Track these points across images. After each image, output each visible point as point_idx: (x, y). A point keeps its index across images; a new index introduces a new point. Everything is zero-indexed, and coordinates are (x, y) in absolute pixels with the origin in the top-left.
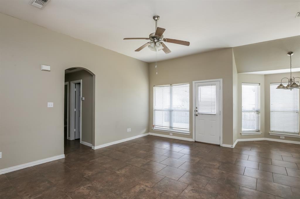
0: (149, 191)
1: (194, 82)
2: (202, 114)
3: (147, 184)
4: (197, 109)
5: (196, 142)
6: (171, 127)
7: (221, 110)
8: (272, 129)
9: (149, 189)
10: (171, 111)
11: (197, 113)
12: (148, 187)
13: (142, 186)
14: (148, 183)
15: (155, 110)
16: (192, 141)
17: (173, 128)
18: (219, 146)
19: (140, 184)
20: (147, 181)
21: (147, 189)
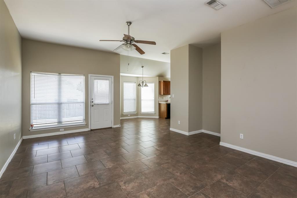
1: (89, 75)
2: (98, 104)
4: (93, 100)
5: (91, 130)
6: (60, 122)
7: (113, 100)
8: (124, 111)
10: (59, 104)
11: (92, 104)
15: (33, 104)
16: (88, 130)
17: (63, 123)
18: (111, 128)
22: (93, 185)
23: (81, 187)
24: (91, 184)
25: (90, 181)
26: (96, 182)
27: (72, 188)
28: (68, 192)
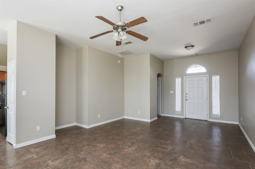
0: (126, 147)
3: (127, 150)
9: (126, 148)
12: (126, 149)
13: (130, 149)
14: (127, 152)
19: (132, 150)
20: (128, 152)
21: (127, 148)
22: (184, 158)
23: (192, 161)
24: (184, 159)
25: (184, 161)
26: (180, 159)
27: (198, 165)
28: (203, 164)
